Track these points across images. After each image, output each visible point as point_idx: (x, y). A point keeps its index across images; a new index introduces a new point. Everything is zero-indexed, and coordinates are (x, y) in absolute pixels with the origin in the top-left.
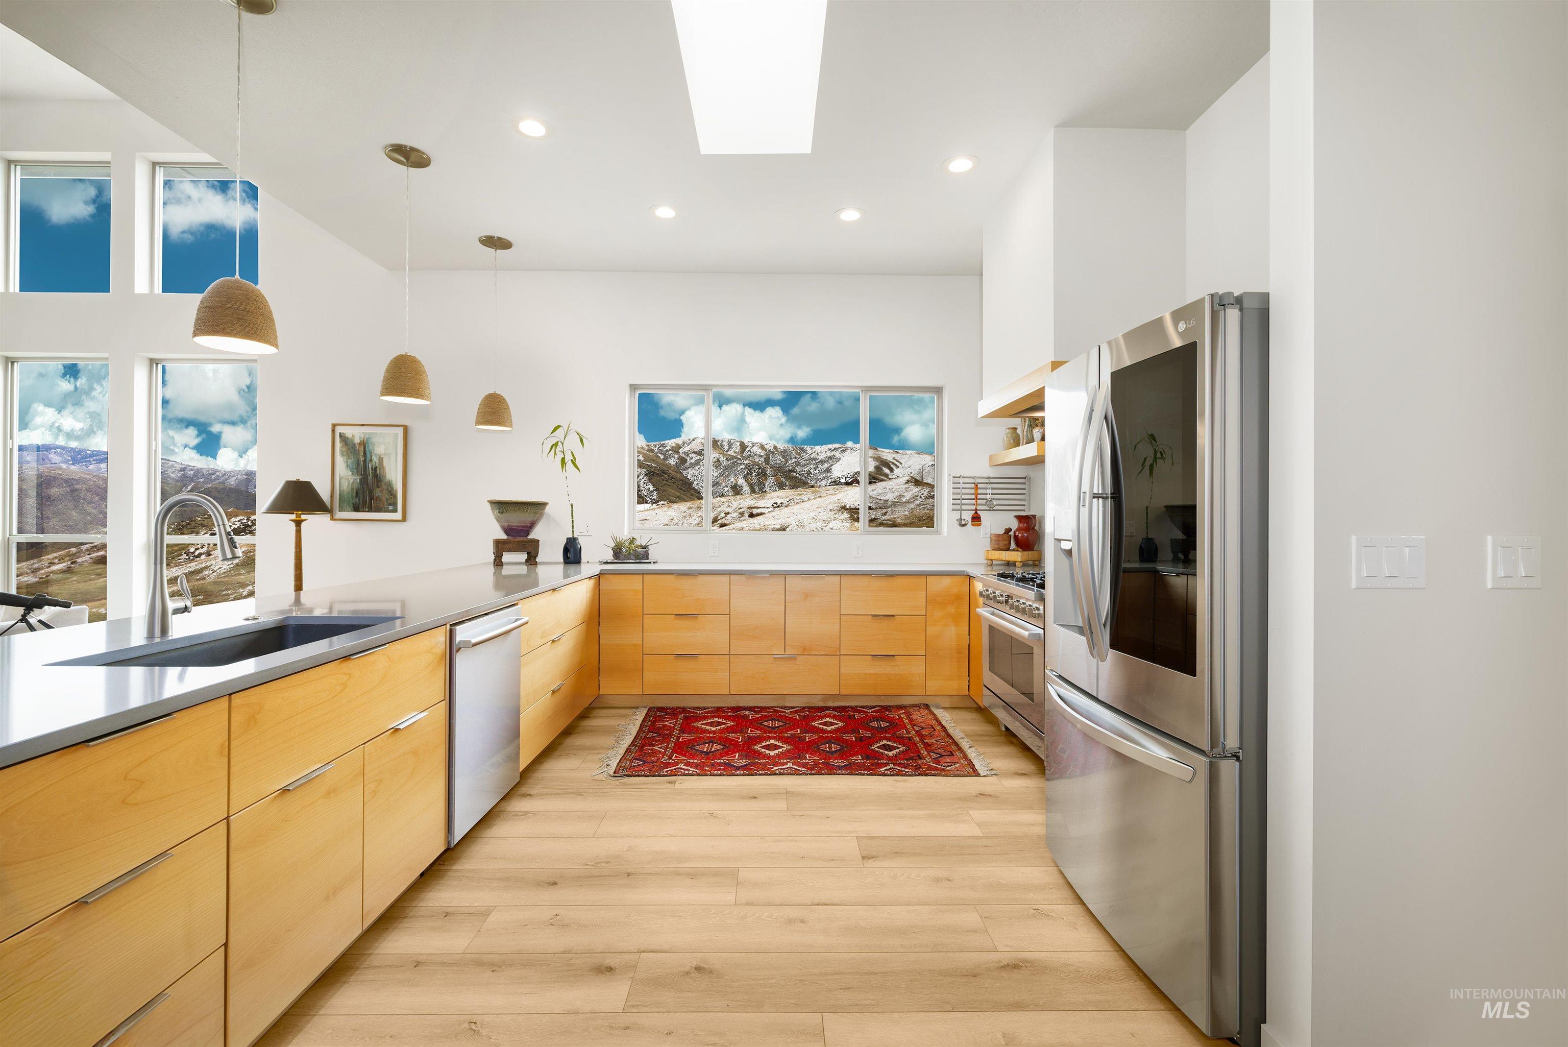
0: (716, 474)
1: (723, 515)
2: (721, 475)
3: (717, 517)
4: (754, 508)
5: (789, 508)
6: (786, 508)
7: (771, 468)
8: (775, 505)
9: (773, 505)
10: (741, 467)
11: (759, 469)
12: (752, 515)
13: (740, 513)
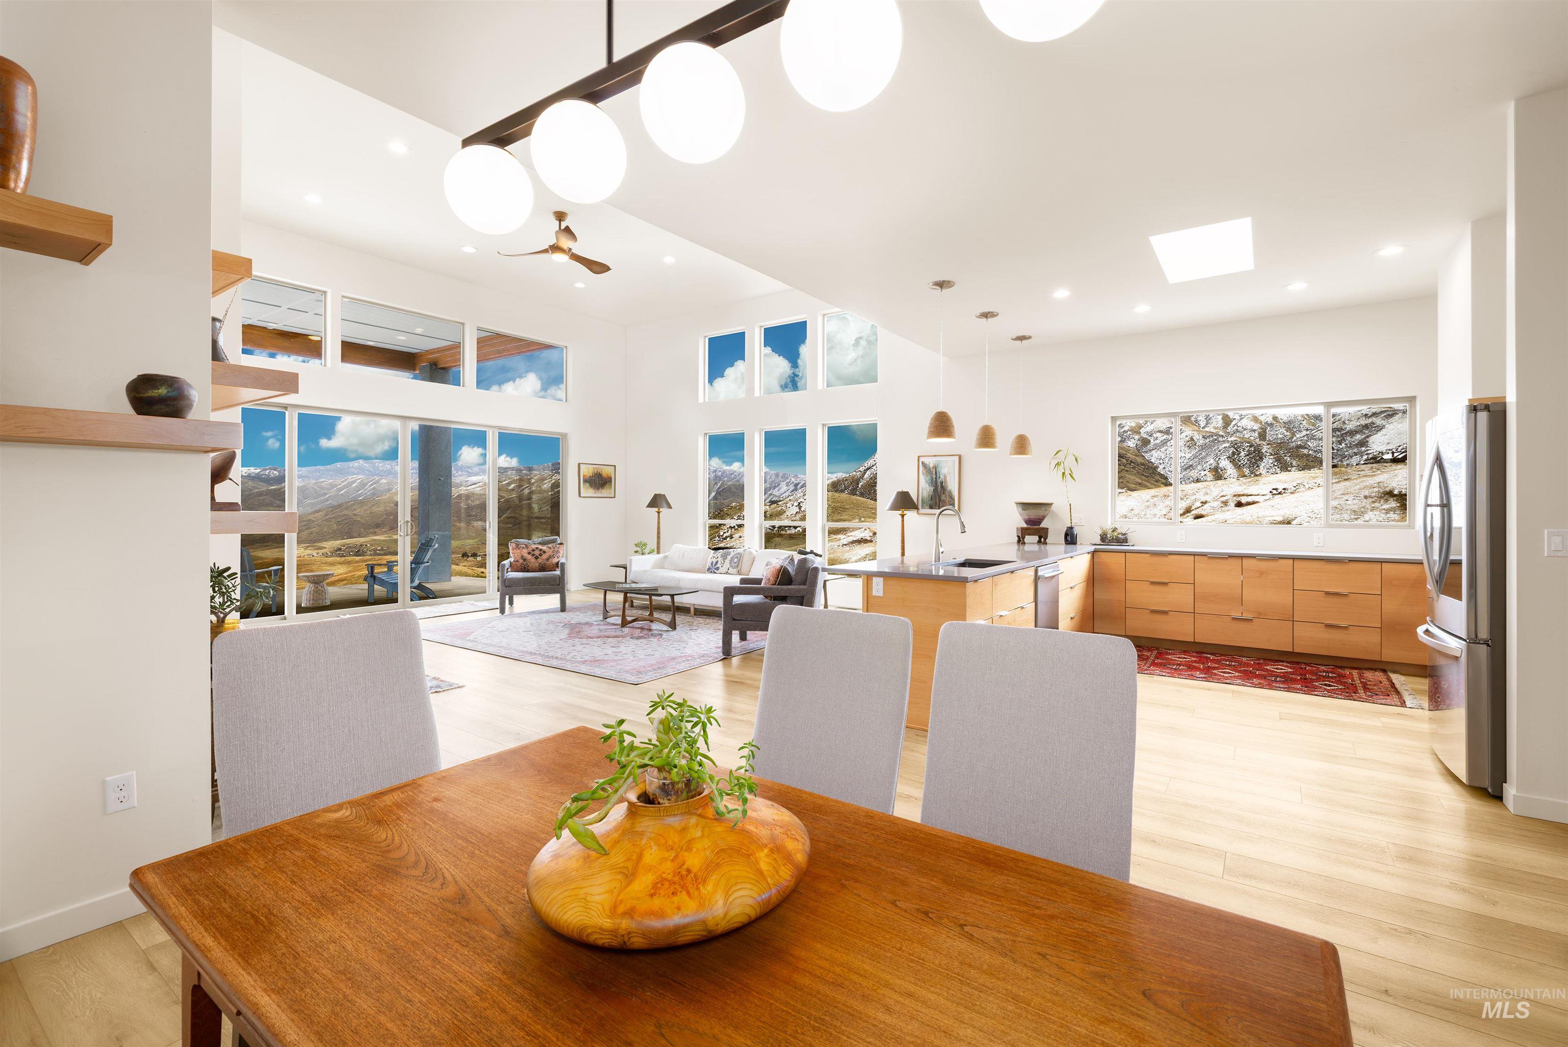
0: (1188, 456)
1: (1198, 504)
2: (1195, 457)
3: (1191, 507)
4: (1243, 495)
5: (1296, 495)
6: (1292, 496)
7: (1268, 444)
8: (1275, 492)
9: (1271, 492)
10: (1224, 445)
11: (1251, 446)
12: (1239, 505)
13: (1223, 502)
